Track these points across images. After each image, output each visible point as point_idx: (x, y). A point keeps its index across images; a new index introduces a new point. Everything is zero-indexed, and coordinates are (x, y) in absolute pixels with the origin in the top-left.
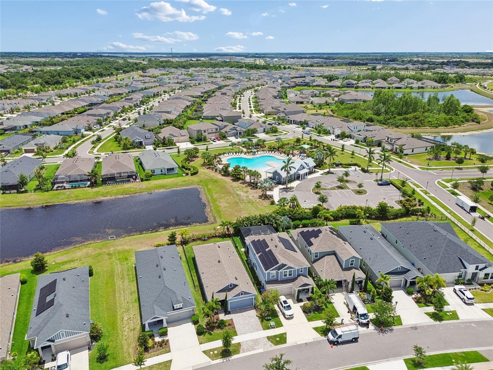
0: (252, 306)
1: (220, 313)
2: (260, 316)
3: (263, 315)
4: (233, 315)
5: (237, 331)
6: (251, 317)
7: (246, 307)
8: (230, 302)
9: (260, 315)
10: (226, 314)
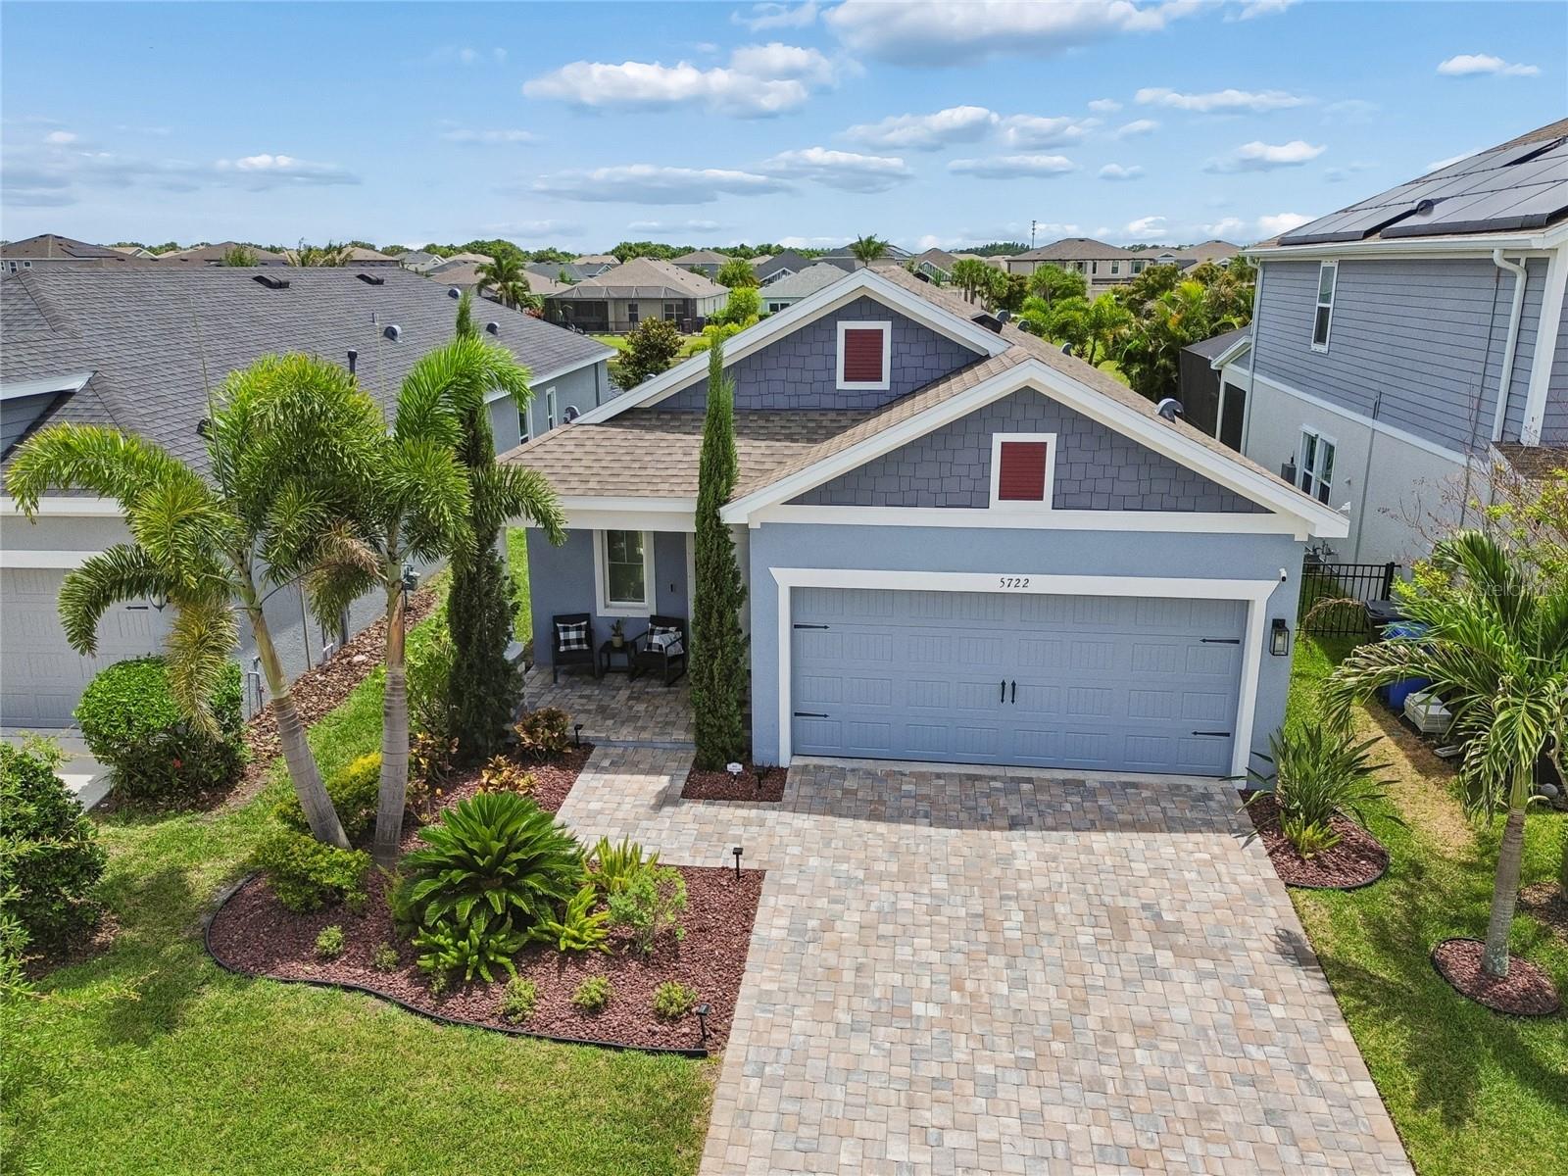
0: (1215, 786)
1: (616, 766)
2: (1362, 955)
3: (1463, 966)
4: (805, 822)
5: (720, 1123)
6: (1162, 931)
7: (1093, 779)
8: (787, 578)
9: (1383, 941)
10: (689, 794)
